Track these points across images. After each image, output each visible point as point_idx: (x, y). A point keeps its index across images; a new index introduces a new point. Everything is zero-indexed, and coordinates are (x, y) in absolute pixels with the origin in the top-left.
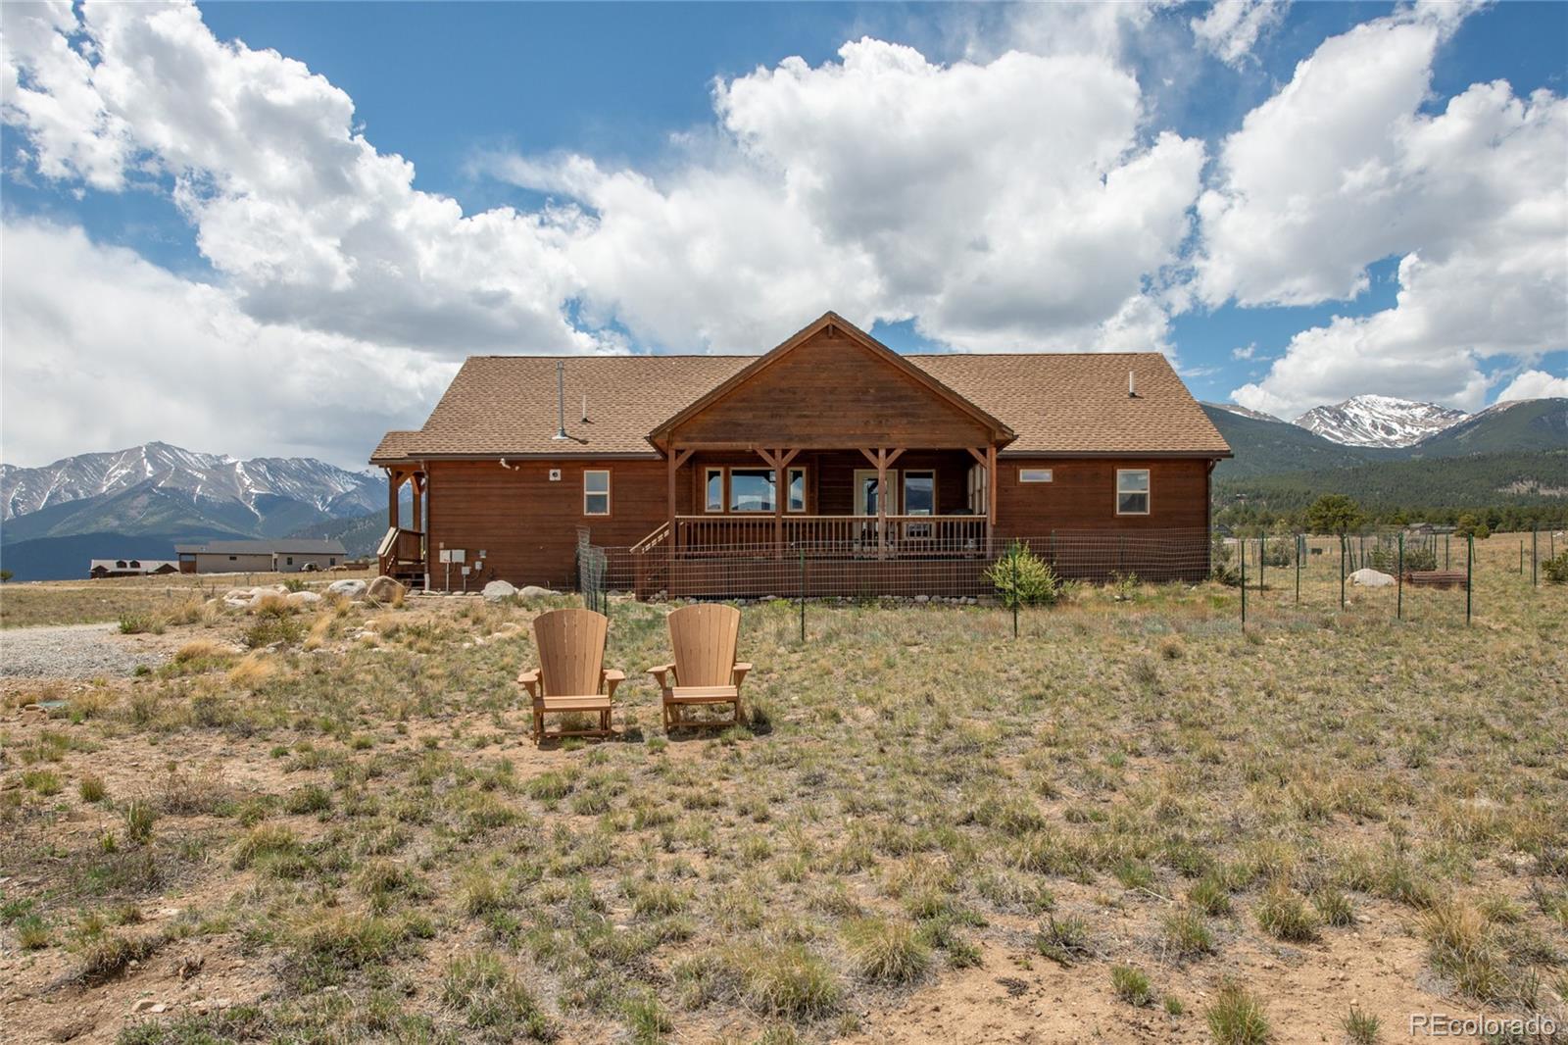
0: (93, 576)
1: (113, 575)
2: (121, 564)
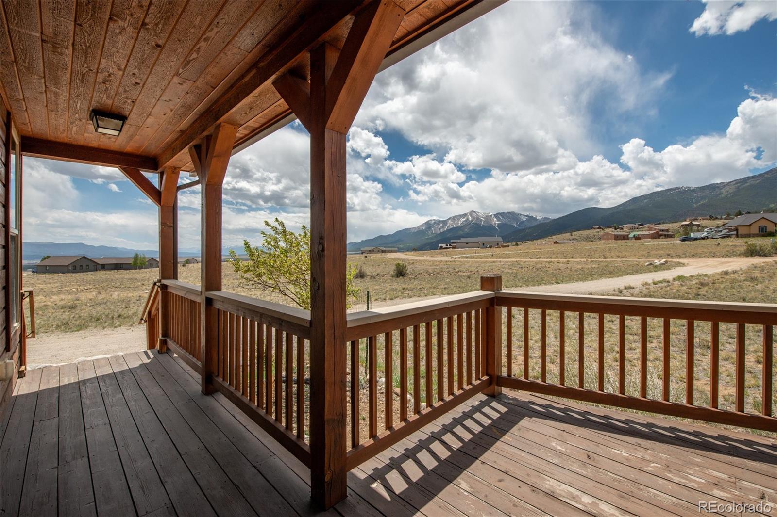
0: (440, 249)
1: (445, 248)
2: (447, 245)
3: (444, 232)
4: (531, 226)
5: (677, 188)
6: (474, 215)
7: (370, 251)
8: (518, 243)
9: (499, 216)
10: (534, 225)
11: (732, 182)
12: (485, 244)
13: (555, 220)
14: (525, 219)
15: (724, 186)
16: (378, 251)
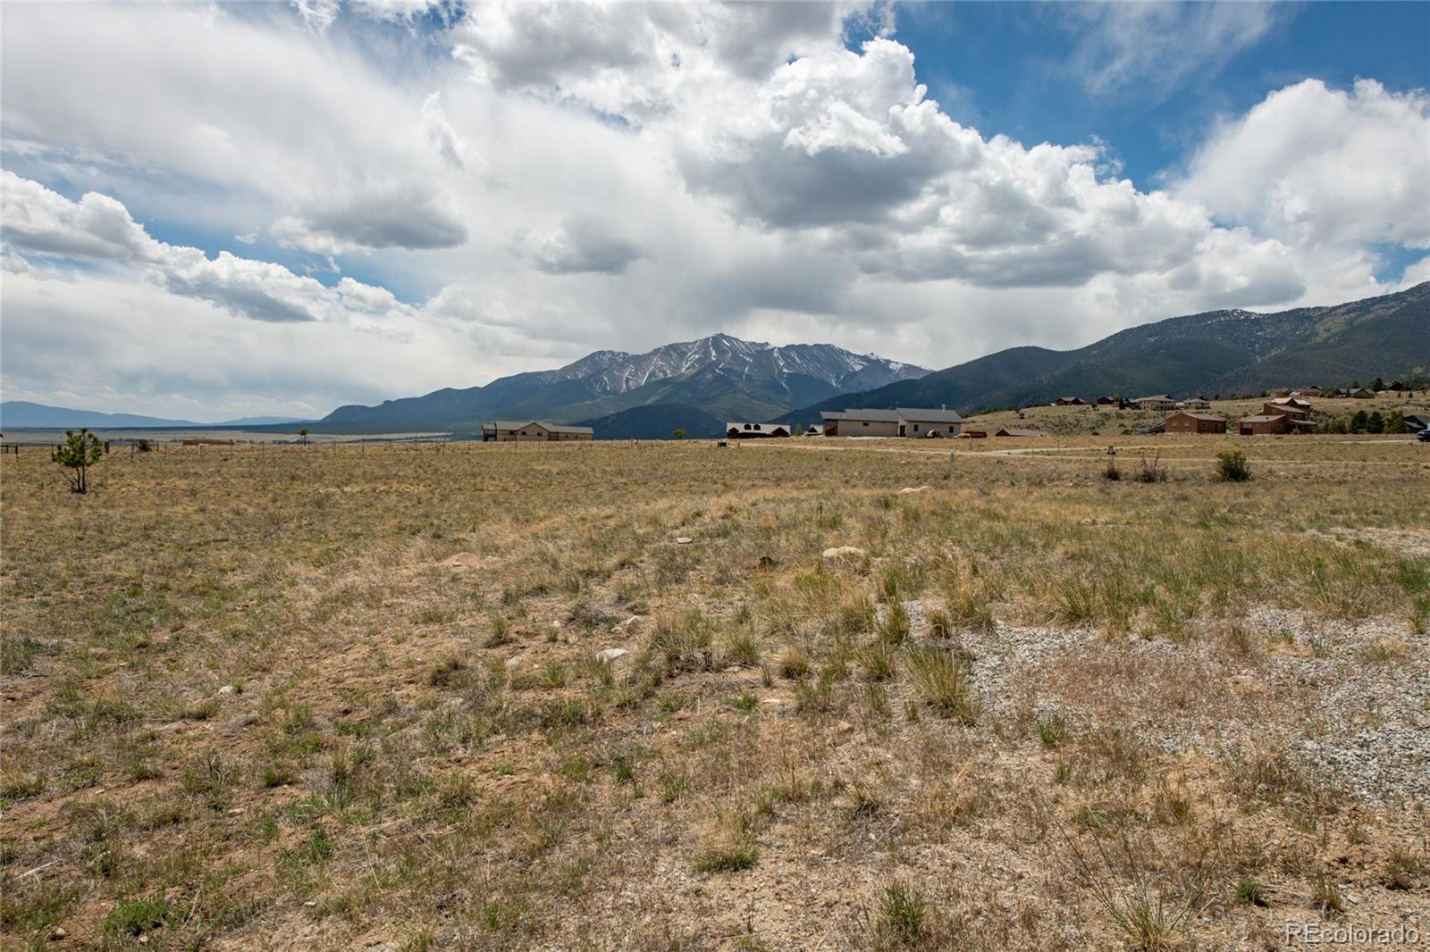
3: (640, 388)
5: (1223, 313)
6: (725, 345)
11: (1340, 307)
12: (921, 427)
13: (935, 374)
14: (858, 368)
15: (1322, 317)
16: (539, 434)
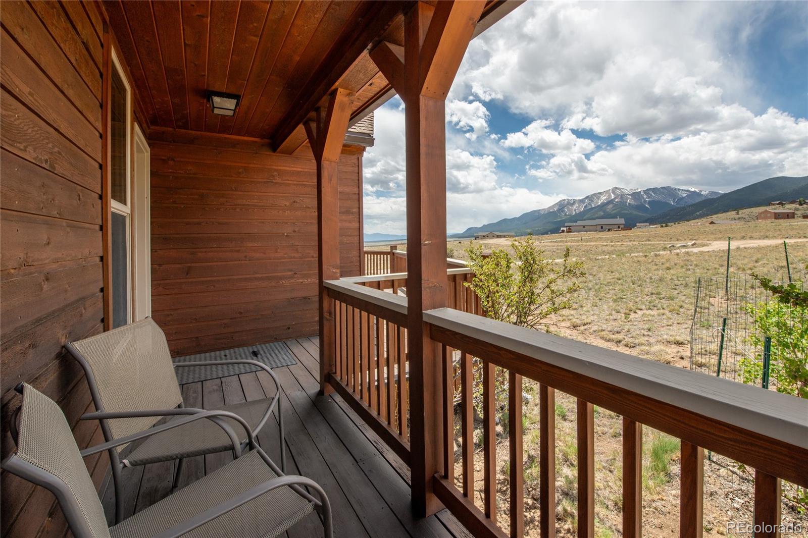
3: (581, 212)
4: (694, 203)
6: (618, 192)
7: (484, 236)
8: (669, 224)
9: (651, 192)
10: (697, 201)
12: (604, 227)
13: (725, 195)
14: (684, 195)
16: (493, 236)
